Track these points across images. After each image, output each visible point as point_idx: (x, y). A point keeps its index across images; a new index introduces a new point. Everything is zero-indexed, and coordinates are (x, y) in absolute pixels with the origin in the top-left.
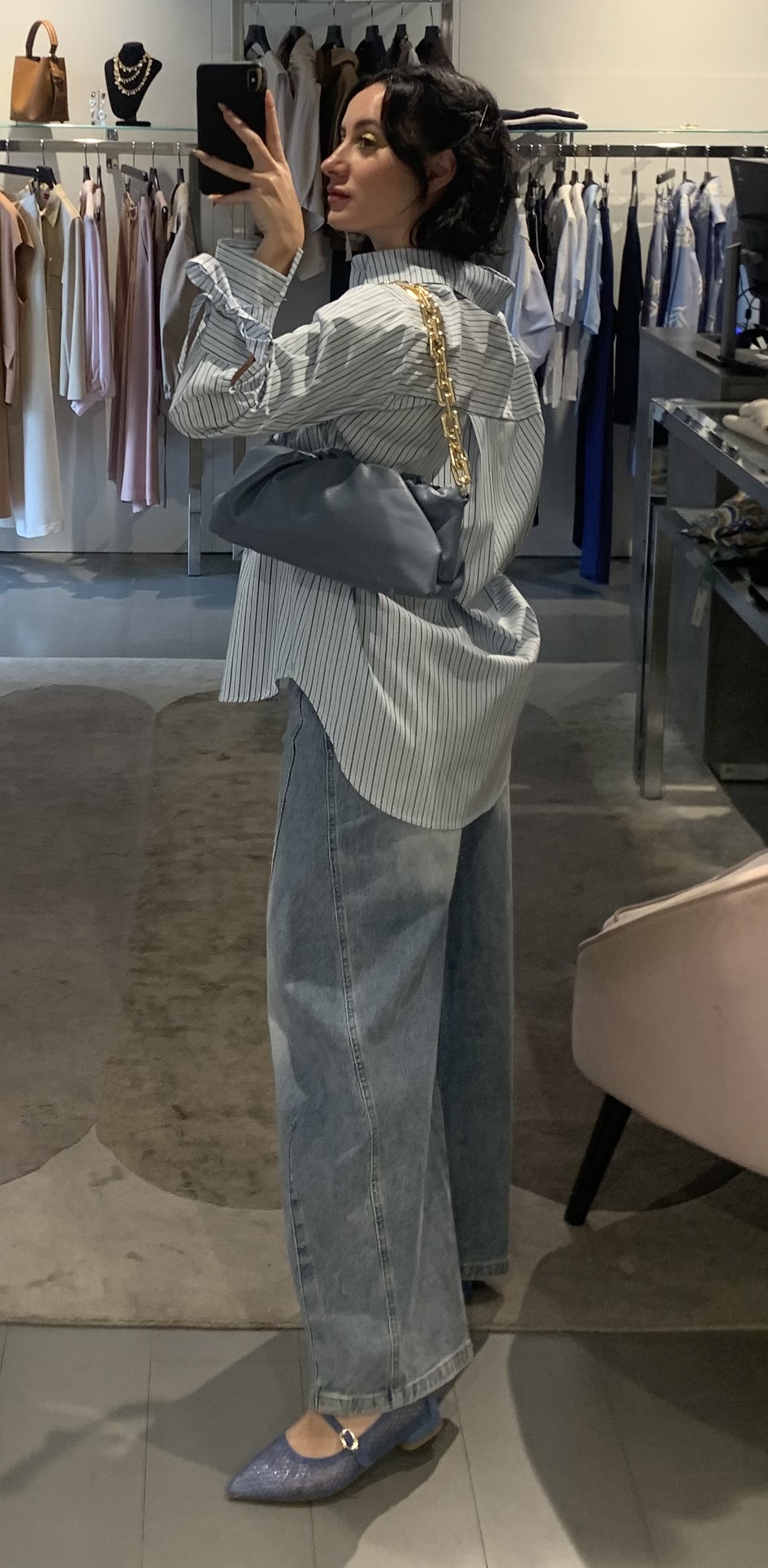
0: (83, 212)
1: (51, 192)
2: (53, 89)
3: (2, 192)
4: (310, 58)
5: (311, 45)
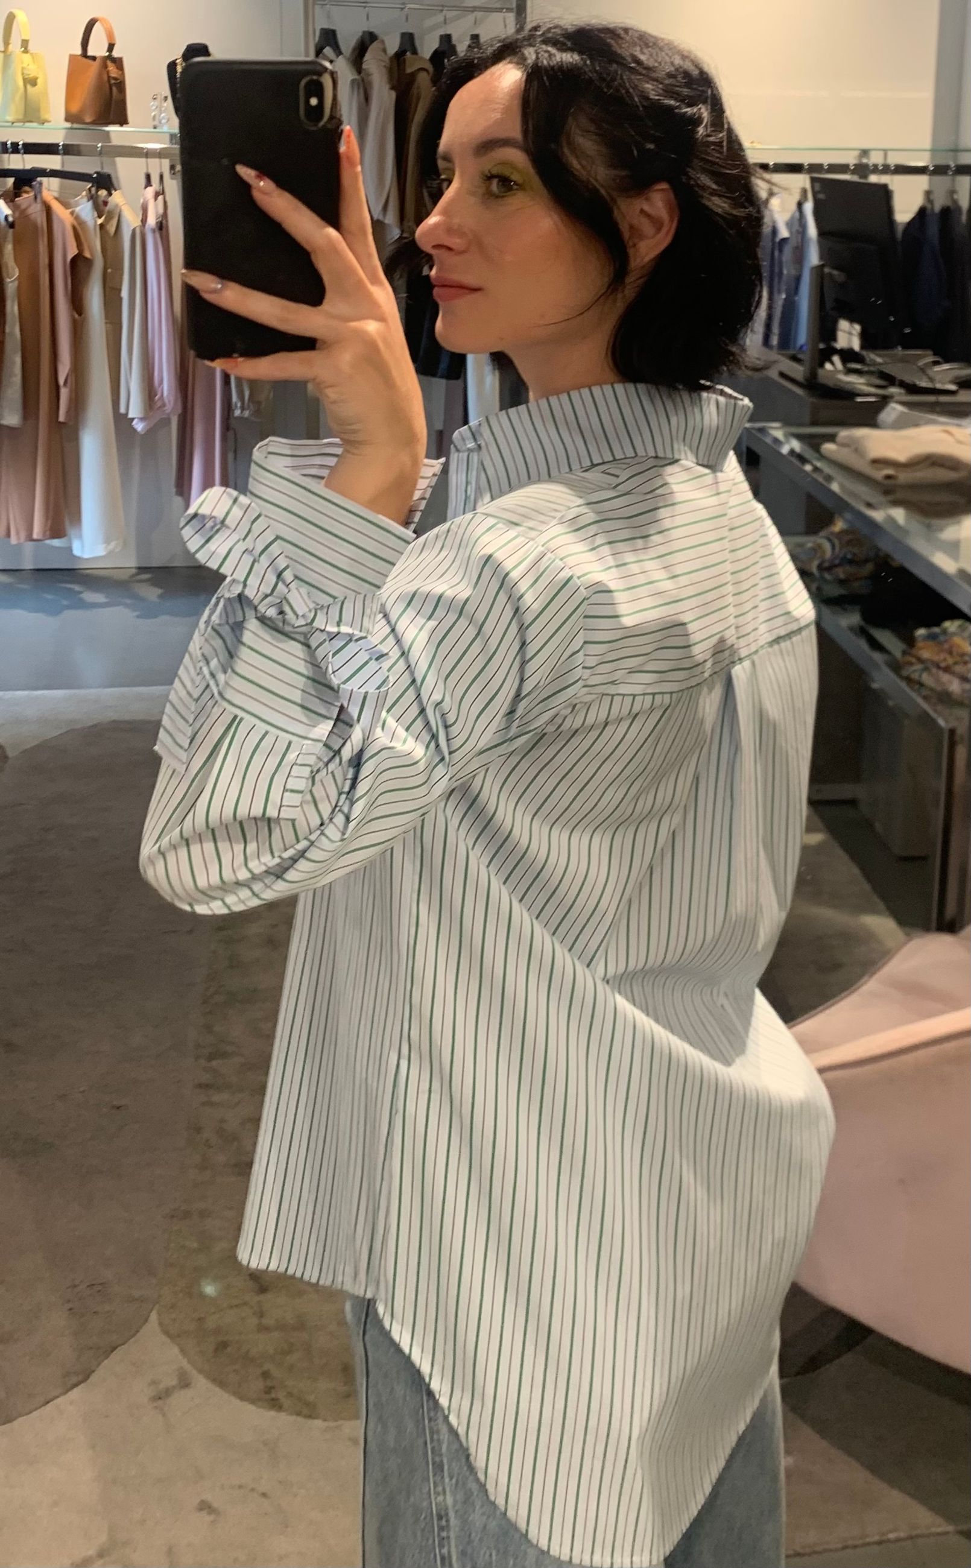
0: (144, 221)
1: (110, 199)
2: (111, 89)
3: (56, 199)
4: (383, 64)
5: (384, 51)
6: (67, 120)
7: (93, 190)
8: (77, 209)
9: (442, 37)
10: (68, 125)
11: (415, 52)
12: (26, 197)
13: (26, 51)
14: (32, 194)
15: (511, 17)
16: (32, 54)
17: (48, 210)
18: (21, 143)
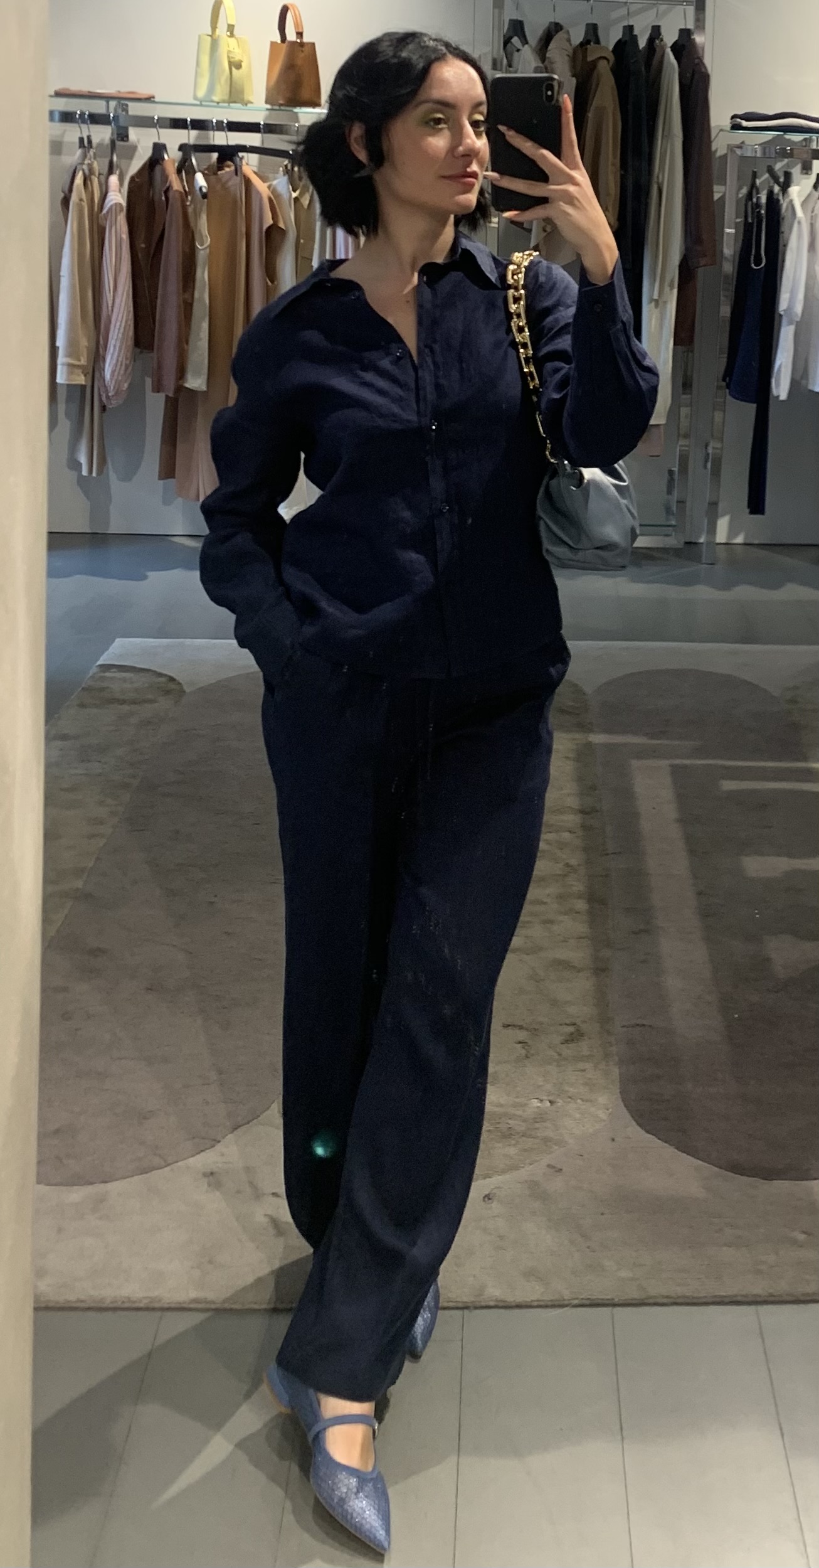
3: (255, 173)
4: (567, 53)
5: (569, 40)
6: (267, 102)
7: (289, 167)
8: (275, 182)
9: (624, 27)
10: (269, 106)
11: (598, 42)
12: (229, 169)
13: (232, 35)
14: (233, 168)
15: (691, 10)
16: (235, 38)
17: (248, 182)
18: (225, 121)
